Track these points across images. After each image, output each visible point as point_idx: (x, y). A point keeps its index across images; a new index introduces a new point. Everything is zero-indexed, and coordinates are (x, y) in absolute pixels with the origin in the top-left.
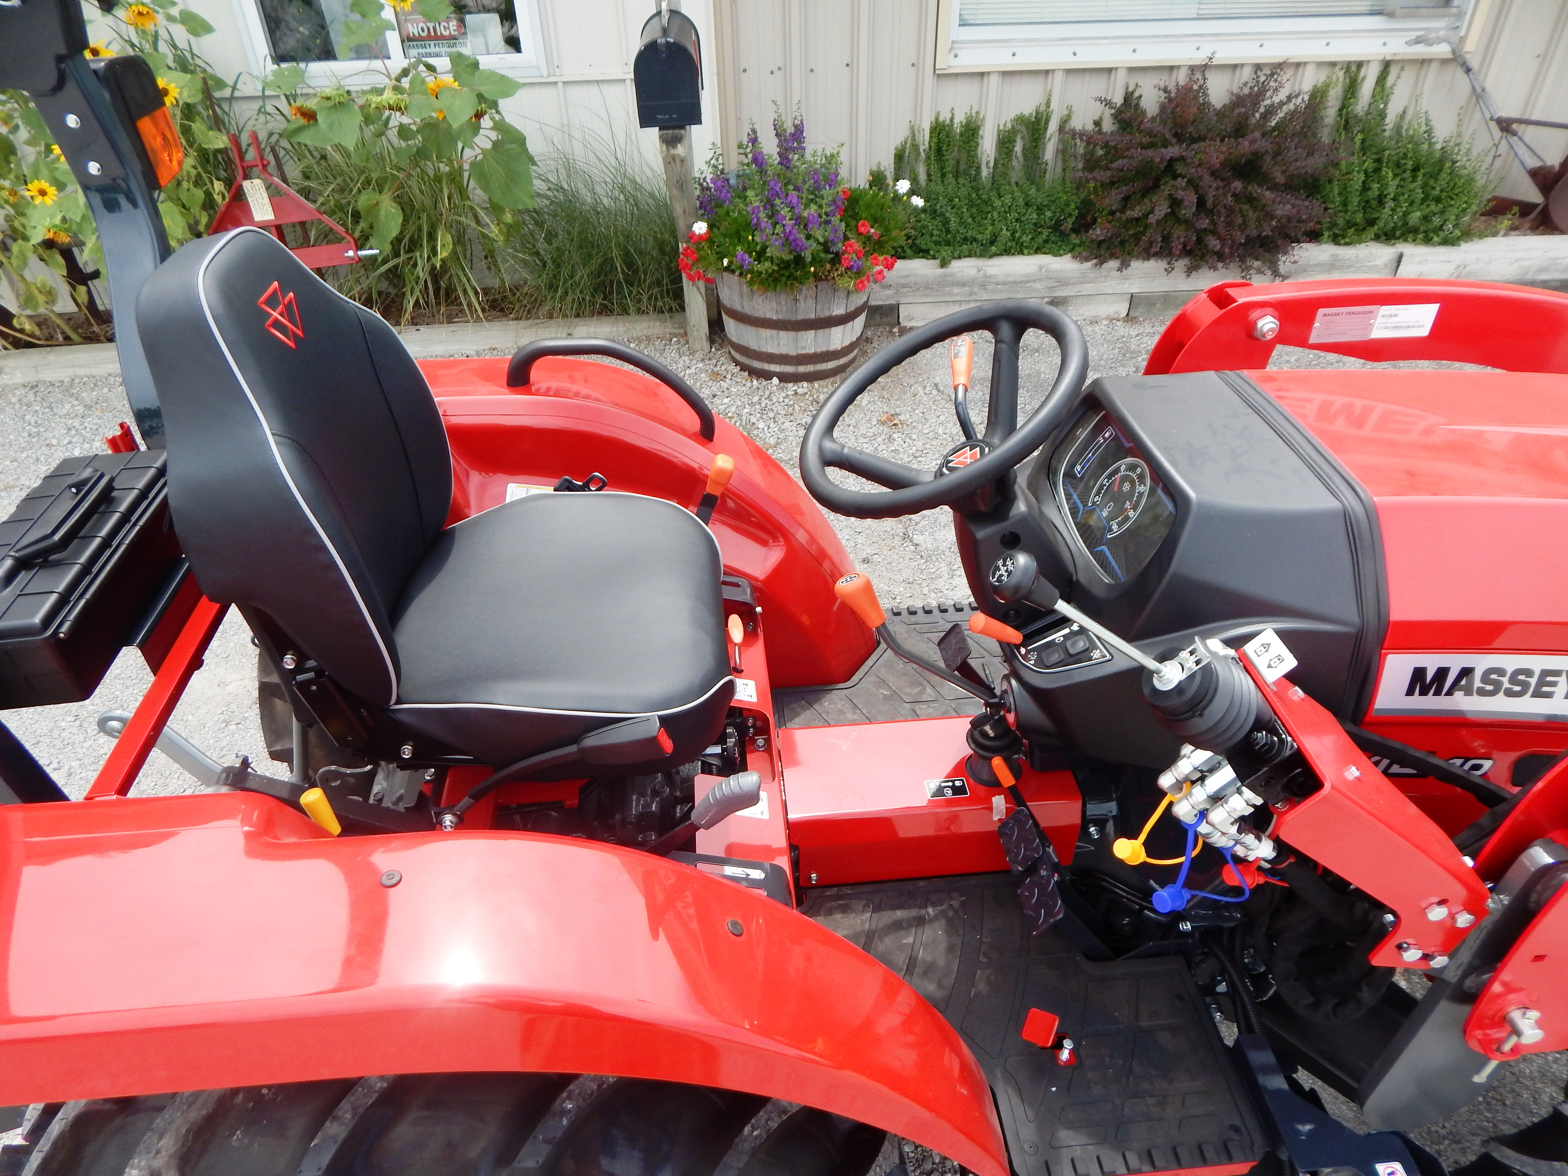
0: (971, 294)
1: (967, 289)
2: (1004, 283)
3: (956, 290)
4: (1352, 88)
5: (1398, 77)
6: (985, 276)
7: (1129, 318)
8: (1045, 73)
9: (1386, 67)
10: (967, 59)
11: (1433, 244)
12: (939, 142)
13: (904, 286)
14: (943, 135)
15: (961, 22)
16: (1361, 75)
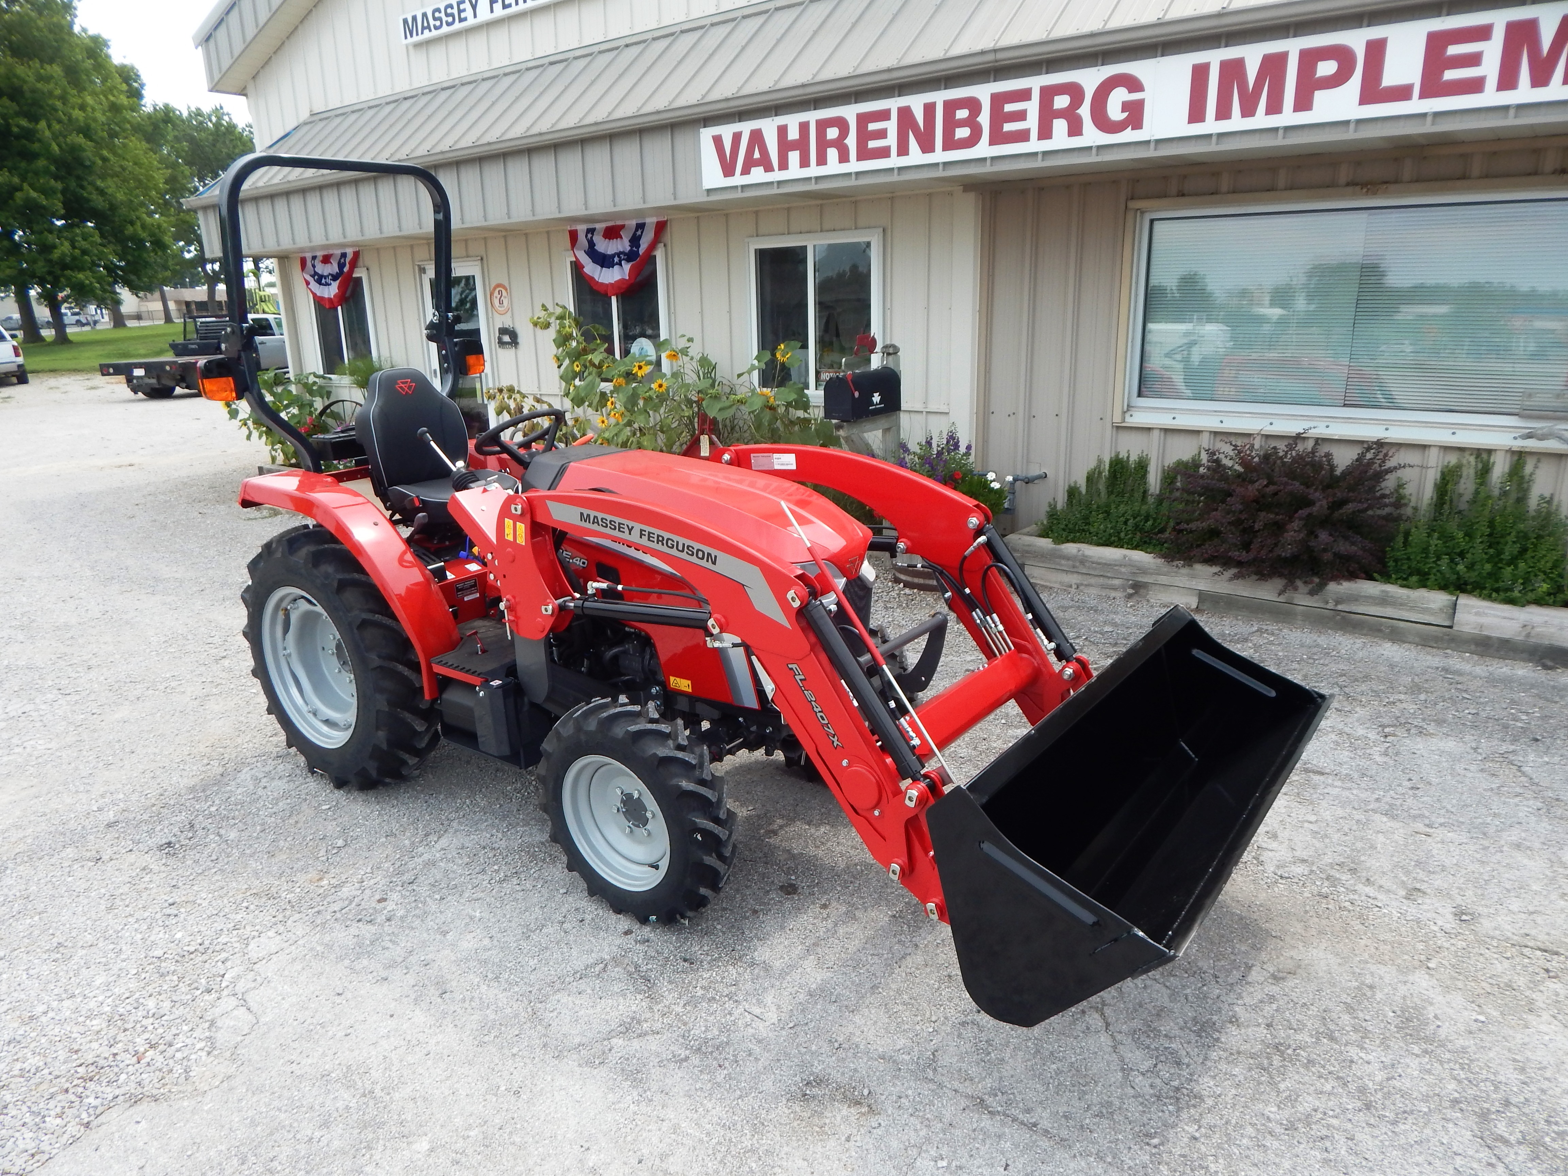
1: (1070, 563)
2: (1099, 564)
3: (1063, 562)
4: (1485, 471)
5: (1536, 467)
6: (1083, 555)
7: (1197, 610)
8: (1196, 432)
9: (1519, 457)
10: (1138, 419)
11: (1494, 600)
12: (1115, 471)
13: (1027, 552)
14: (1118, 466)
15: (1140, 395)
16: (1492, 461)
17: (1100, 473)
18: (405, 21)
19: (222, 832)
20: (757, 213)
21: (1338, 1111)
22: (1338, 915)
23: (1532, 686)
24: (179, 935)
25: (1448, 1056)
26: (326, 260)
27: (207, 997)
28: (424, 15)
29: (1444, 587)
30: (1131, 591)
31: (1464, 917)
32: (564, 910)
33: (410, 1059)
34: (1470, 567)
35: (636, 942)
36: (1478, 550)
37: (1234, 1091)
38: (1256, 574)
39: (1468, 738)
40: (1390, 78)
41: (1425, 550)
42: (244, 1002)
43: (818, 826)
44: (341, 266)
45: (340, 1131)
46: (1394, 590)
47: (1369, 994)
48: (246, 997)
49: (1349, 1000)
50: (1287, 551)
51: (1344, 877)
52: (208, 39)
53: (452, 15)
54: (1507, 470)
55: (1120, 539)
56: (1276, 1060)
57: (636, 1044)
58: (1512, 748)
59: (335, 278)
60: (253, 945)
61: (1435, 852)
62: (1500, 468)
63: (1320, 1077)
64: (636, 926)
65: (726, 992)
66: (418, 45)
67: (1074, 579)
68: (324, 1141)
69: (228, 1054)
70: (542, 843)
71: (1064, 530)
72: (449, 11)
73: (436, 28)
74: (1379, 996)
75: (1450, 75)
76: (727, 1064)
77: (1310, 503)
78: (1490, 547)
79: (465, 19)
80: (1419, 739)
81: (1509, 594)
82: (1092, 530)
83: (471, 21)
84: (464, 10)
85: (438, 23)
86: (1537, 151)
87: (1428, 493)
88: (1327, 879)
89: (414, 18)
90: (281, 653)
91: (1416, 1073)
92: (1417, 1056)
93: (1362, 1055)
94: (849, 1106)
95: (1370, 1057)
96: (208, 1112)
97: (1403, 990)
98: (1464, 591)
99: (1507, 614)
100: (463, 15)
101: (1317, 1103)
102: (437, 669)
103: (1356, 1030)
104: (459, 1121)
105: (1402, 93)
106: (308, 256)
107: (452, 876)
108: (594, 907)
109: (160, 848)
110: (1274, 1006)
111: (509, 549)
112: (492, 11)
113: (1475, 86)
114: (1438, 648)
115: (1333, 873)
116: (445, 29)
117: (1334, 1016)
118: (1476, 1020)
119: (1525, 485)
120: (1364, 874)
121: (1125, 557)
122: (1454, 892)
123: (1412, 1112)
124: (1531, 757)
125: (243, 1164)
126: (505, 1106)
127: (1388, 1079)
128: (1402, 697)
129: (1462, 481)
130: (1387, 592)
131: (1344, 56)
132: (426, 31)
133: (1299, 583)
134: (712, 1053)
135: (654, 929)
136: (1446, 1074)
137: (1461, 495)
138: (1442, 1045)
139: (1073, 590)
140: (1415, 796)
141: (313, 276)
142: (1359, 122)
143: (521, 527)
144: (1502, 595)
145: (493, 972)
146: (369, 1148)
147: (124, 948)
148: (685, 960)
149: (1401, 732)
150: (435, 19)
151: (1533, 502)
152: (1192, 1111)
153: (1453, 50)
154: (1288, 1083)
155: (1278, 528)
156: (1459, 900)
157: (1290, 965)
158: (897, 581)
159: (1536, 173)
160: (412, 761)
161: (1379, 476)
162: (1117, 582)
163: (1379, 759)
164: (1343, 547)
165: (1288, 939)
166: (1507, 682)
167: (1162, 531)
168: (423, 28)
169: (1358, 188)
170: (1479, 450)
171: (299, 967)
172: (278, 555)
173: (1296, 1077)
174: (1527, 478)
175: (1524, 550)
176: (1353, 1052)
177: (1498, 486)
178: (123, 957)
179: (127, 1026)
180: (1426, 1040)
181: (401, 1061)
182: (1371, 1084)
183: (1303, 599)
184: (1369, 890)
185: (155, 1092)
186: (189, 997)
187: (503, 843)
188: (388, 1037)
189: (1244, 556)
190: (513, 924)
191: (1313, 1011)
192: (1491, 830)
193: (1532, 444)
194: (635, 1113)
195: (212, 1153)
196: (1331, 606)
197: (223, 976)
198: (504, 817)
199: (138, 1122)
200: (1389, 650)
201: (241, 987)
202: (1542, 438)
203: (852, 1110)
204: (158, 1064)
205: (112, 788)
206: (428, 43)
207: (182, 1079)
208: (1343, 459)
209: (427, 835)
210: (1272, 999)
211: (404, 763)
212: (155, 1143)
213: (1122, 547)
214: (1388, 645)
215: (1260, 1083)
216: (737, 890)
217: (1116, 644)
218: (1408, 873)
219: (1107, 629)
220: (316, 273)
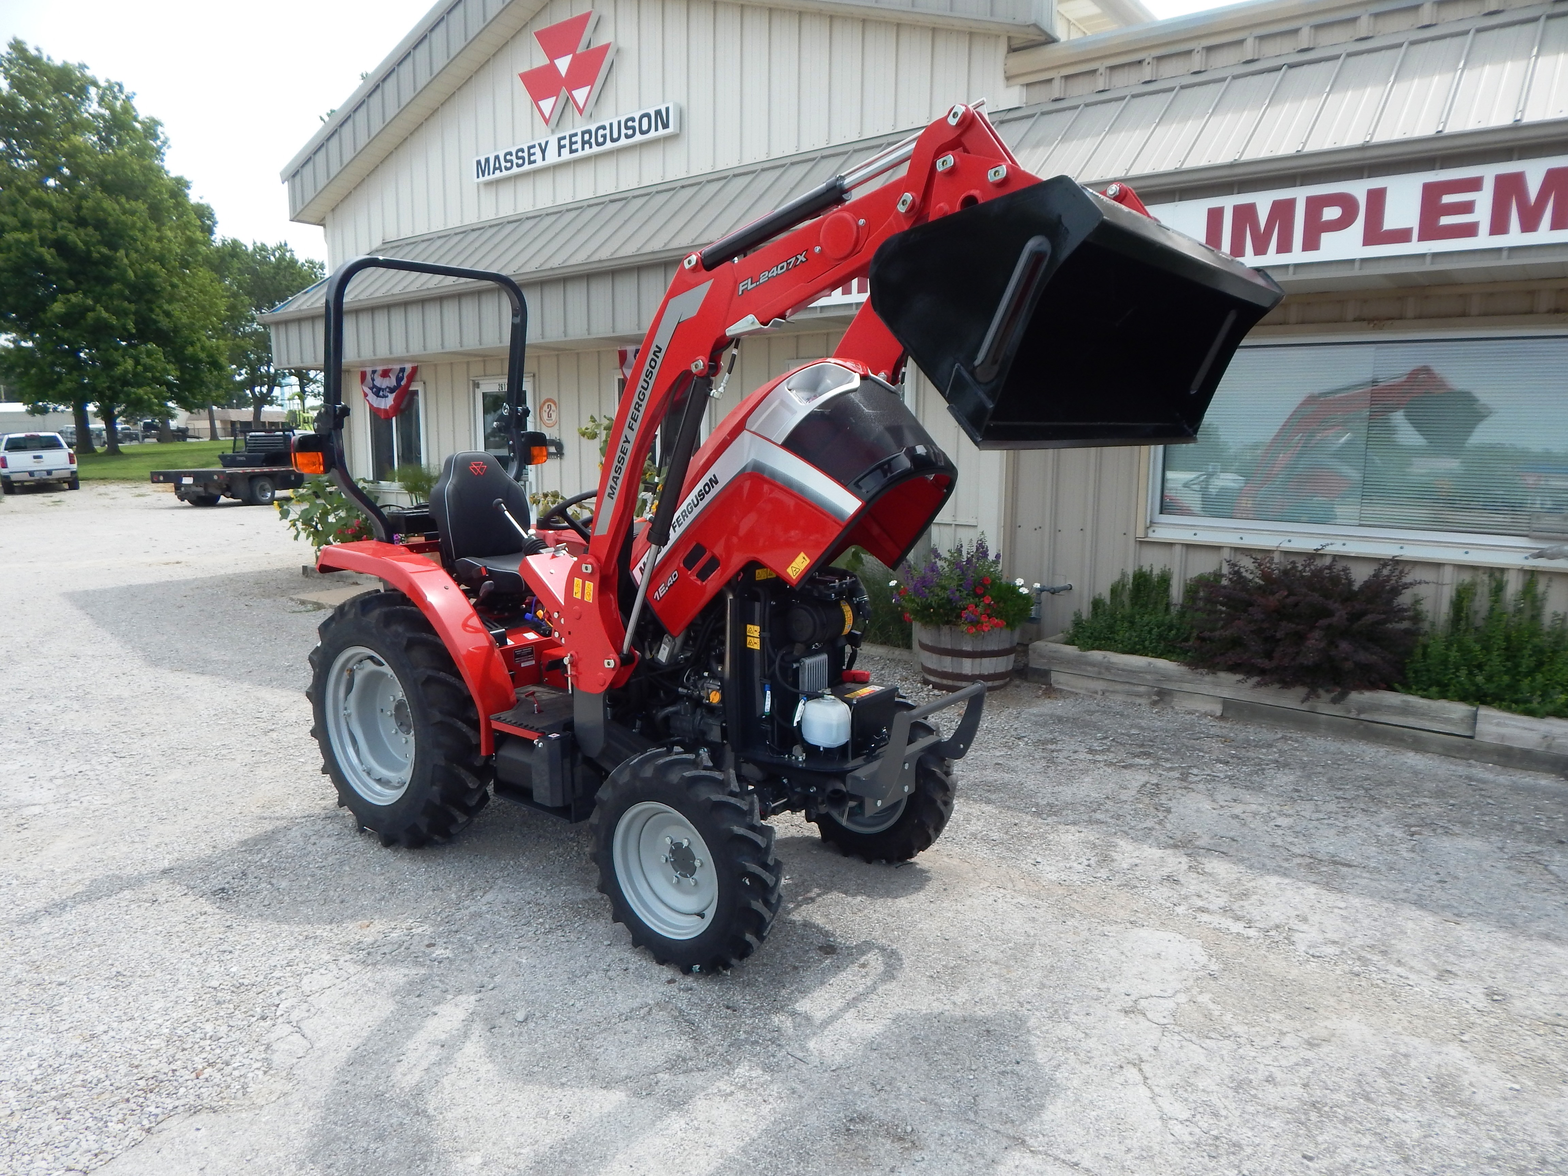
0: (1100, 673)
1: (1096, 669)
2: (1123, 670)
3: (1089, 668)
4: (1498, 589)
5: (1548, 586)
6: (1109, 662)
7: (1222, 717)
8: (1218, 548)
9: (1531, 576)
10: (1161, 534)
11: (1514, 712)
12: (1138, 584)
13: (1053, 658)
14: (1142, 580)
15: (1161, 513)
16: (1505, 579)
17: (1124, 586)
18: (479, 163)
19: (274, 881)
20: (797, 337)
21: (1376, 1162)
22: (1370, 992)
23: (1556, 795)
24: (234, 969)
25: (1484, 1118)
26: (385, 374)
27: (262, 1023)
28: (497, 158)
29: (1464, 698)
30: (1156, 698)
31: (1496, 997)
32: (608, 959)
33: (461, 1084)
34: (1489, 679)
35: (680, 990)
36: (1496, 660)
37: (1272, 1142)
38: (1278, 682)
39: (1493, 838)
40: (1390, 223)
41: (1445, 662)
42: (298, 1029)
43: (854, 895)
44: (399, 380)
45: (394, 1144)
46: (1414, 700)
47: (1404, 1061)
48: (301, 1025)
49: (1384, 1066)
50: (1309, 658)
51: (1375, 958)
52: (294, 176)
53: (523, 158)
54: (1520, 587)
55: (1145, 648)
56: (1314, 1116)
57: (682, 1079)
58: (1537, 848)
59: (392, 391)
60: (306, 980)
61: (1464, 938)
62: (1513, 586)
63: (1358, 1132)
64: (679, 977)
65: (769, 1036)
66: (488, 184)
67: (1099, 685)
68: (380, 1152)
69: (284, 1074)
70: (585, 901)
71: (1089, 638)
72: (520, 154)
73: (507, 169)
74: (1414, 1063)
75: (1445, 221)
76: (771, 1100)
77: (1329, 614)
78: (1507, 660)
79: (534, 162)
80: (1445, 838)
81: (1528, 705)
82: (1117, 638)
83: (540, 163)
84: (534, 154)
85: (509, 165)
86: (1531, 293)
87: (1445, 609)
88: (1359, 959)
89: (487, 160)
90: (342, 712)
91: (1453, 1133)
92: (1454, 1117)
93: (1399, 1114)
94: (893, 1142)
95: (1406, 1117)
96: (266, 1123)
97: (1436, 1059)
98: (1484, 703)
99: (1527, 725)
100: (532, 158)
101: (1355, 1155)
102: (495, 725)
103: (1392, 1093)
104: (510, 1140)
105: (1402, 236)
106: (369, 370)
107: (498, 926)
108: (638, 958)
109: (214, 893)
110: (1310, 1069)
111: (577, 607)
112: (560, 155)
113: (1470, 230)
114: (1462, 758)
115: (1364, 954)
116: (515, 170)
117: (1370, 1079)
118: (1511, 1089)
119: (1538, 604)
120: (1395, 956)
121: (1150, 664)
122: (1485, 975)
123: (1450, 1166)
124: (1558, 857)
125: (301, 1169)
126: (555, 1129)
127: (1425, 1137)
128: (1427, 800)
129: (1477, 598)
130: (1409, 702)
131: (1347, 203)
132: (497, 172)
133: (1321, 692)
134: (756, 1090)
135: (696, 980)
136: (1482, 1135)
137: (1476, 612)
138: (1478, 1108)
139: (1099, 697)
140: (1443, 889)
141: (371, 389)
142: (1364, 261)
143: (590, 586)
144: (1522, 707)
145: (540, 1012)
146: (423, 1159)
147: (181, 979)
148: (728, 1008)
149: (1426, 832)
150: (506, 161)
151: (1547, 619)
152: (1232, 1158)
153: (1448, 199)
154: (1325, 1137)
155: (1300, 638)
156: (1490, 982)
157: (1324, 1033)
158: (926, 682)
159: (1531, 312)
160: (462, 819)
161: (1396, 591)
162: (1142, 689)
163: (1405, 854)
164: (1363, 657)
165: (1321, 1011)
166: (1531, 791)
167: (1186, 640)
168: (495, 169)
169: (1365, 323)
170: (1492, 568)
171: (351, 1001)
172: (351, 616)
173: (1334, 1131)
174: (1540, 596)
175: (1540, 664)
176: (1390, 1112)
177: (1513, 603)
178: (180, 986)
179: (185, 1046)
180: (1462, 1103)
181: (453, 1085)
182: (1408, 1141)
183: (1324, 707)
184: (1400, 970)
185: (214, 1104)
186: (245, 1022)
187: (548, 900)
188: (440, 1064)
189: (1266, 664)
190: (559, 970)
191: (1349, 1074)
192: (1520, 921)
193: (1542, 563)
194: (682, 1139)
195: (271, 1159)
196: (1353, 715)
197: (278, 1006)
198: (547, 878)
199: (198, 1129)
200: (1412, 759)
201: (295, 1016)
202: (1552, 557)
203: (896, 1145)
204: (217, 1081)
205: (167, 840)
206: (498, 182)
207: (240, 1094)
208: (1361, 575)
209: (473, 890)
210: (1307, 1062)
211: (454, 820)
212: (215, 1148)
213: (1146, 655)
214: (1411, 754)
215: (1298, 1135)
216: (777, 949)
217: (1142, 746)
218: (1438, 956)
219: (1133, 731)
220: (374, 386)
